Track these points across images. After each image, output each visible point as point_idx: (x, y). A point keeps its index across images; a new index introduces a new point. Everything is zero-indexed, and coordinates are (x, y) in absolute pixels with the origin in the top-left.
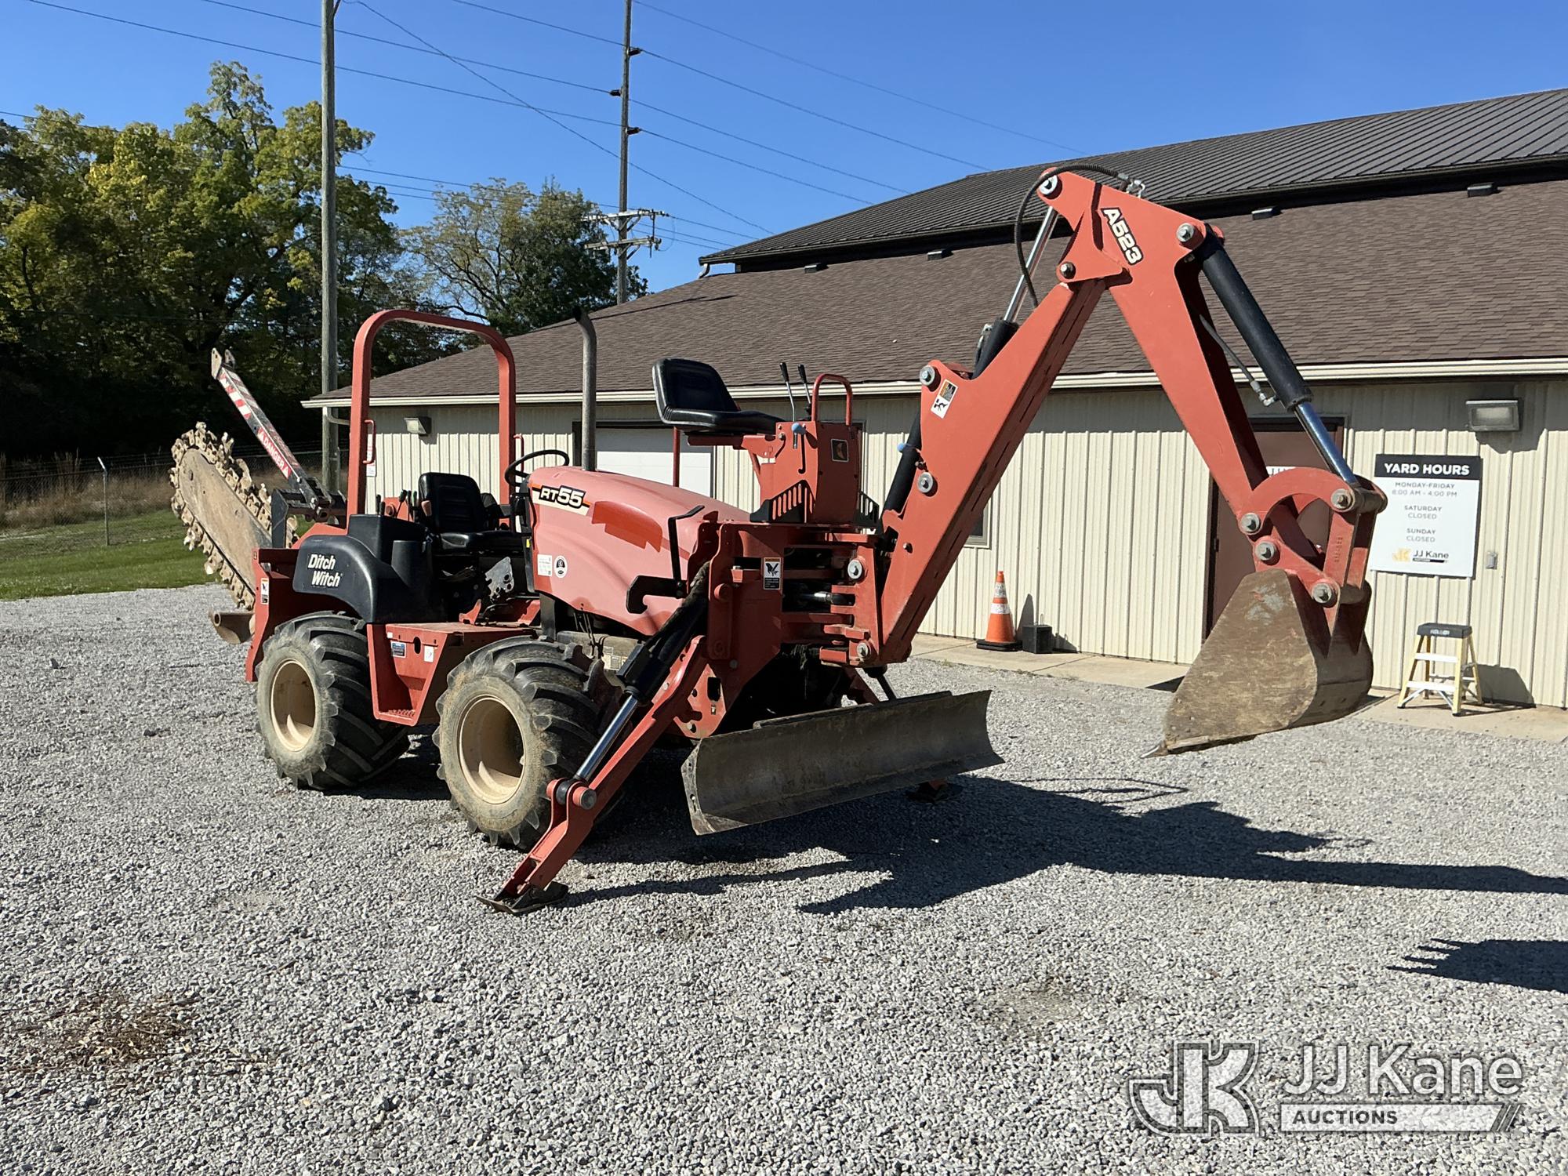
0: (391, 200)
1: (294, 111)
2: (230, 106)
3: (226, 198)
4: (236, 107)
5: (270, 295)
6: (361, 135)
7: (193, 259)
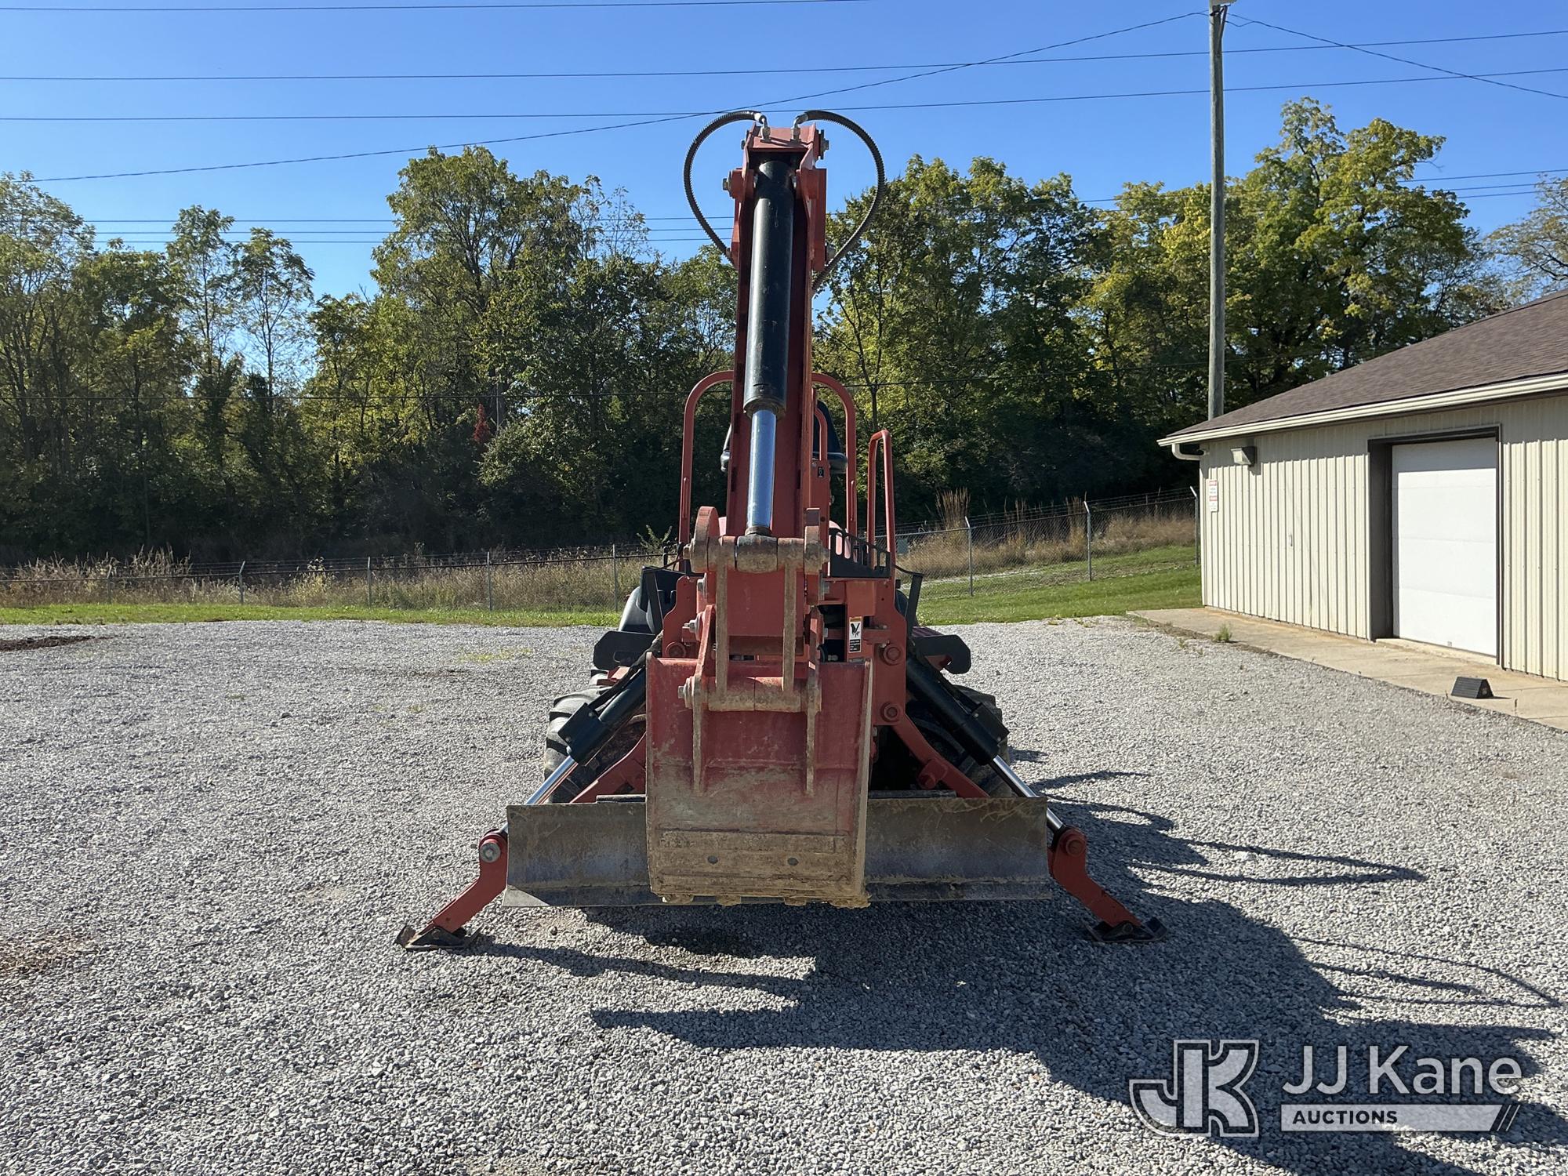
0: (1462, 204)
1: (1355, 134)
2: (1302, 142)
3: (1288, 235)
4: (1307, 142)
5: (1327, 325)
6: (1430, 142)
7: (1250, 301)
